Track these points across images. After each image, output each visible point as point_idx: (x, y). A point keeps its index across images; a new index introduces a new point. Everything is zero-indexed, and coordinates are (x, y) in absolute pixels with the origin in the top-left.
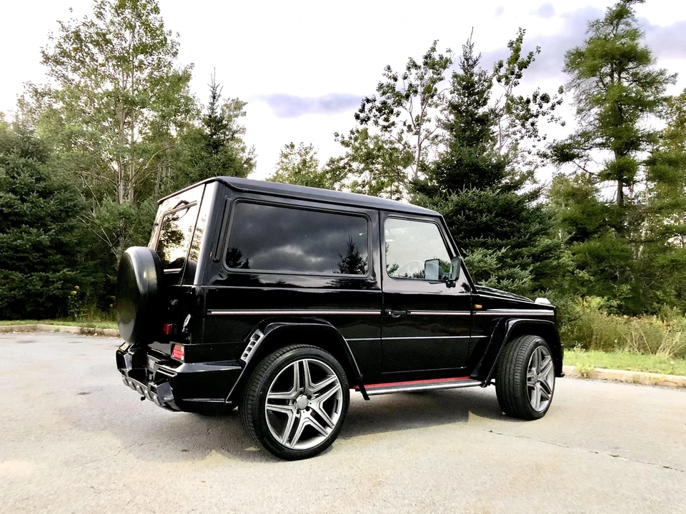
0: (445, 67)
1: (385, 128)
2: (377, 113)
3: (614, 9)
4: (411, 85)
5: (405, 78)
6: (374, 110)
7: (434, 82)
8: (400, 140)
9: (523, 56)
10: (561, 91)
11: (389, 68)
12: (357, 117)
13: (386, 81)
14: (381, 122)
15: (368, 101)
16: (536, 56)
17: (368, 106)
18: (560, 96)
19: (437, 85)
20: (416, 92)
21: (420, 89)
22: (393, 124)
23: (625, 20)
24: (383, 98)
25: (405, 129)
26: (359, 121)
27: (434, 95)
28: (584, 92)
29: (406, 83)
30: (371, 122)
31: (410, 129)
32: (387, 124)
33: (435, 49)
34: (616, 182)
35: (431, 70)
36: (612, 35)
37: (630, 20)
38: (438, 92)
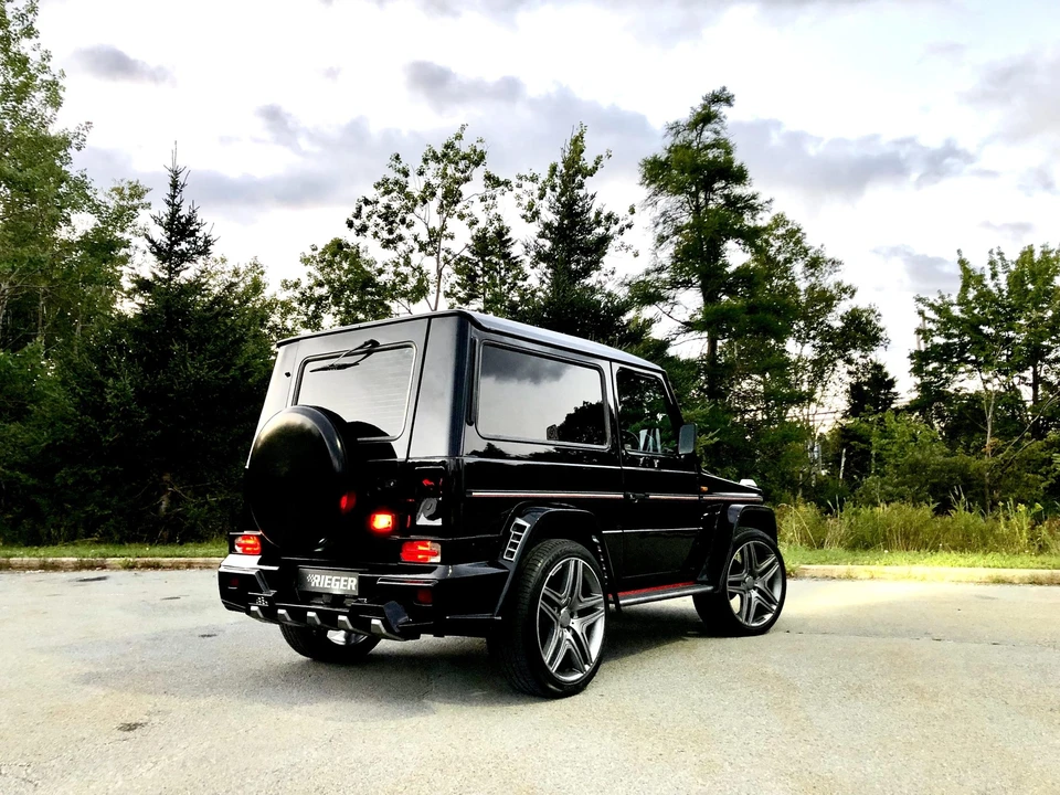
0: (477, 164)
1: (387, 244)
2: (380, 221)
3: (699, 110)
4: (428, 185)
5: (421, 173)
6: (375, 217)
7: (458, 183)
8: (407, 262)
9: (588, 160)
10: (632, 211)
11: (397, 158)
12: (350, 224)
13: (393, 175)
14: (385, 235)
15: (367, 202)
16: (604, 161)
17: (366, 210)
18: (631, 217)
19: (463, 188)
20: (433, 194)
21: (440, 192)
22: (400, 238)
23: (711, 126)
24: (384, 200)
25: (417, 246)
26: (353, 230)
27: (458, 201)
28: (663, 214)
29: (422, 181)
30: (369, 233)
31: (423, 247)
32: (391, 237)
33: (461, 136)
34: (705, 334)
35: (453, 166)
36: (695, 144)
37: (719, 128)
38: (464, 197)
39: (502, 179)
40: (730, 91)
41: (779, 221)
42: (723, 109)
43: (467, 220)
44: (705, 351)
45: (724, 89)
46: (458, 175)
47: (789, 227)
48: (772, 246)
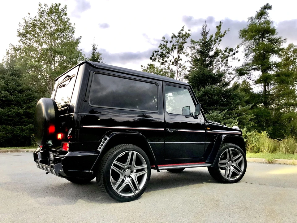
0: (188, 37)
1: (162, 63)
2: (159, 57)
3: (259, 12)
5: (171, 42)
7: (183, 44)
8: (168, 68)
9: (222, 32)
10: (238, 47)
11: (164, 38)
13: (163, 43)
14: (161, 61)
15: (155, 52)
16: (227, 32)
17: (155, 54)
18: (237, 49)
20: (175, 48)
21: (177, 47)
22: (166, 61)
23: (264, 17)
24: (162, 51)
25: (171, 63)
26: (152, 60)
27: (183, 49)
28: (247, 47)
29: (171, 44)
30: (157, 61)
31: (173, 64)
32: (163, 61)
33: (183, 30)
34: (263, 84)
35: (181, 39)
36: (258, 23)
37: (266, 17)
38: (185, 48)
39: (196, 41)
40: (270, 4)
41: (291, 46)
42: (268, 11)
43: (186, 54)
44: (263, 90)
45: (268, 4)
46: (183, 41)
47: (295, 48)
48: (289, 55)
